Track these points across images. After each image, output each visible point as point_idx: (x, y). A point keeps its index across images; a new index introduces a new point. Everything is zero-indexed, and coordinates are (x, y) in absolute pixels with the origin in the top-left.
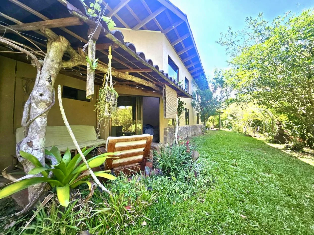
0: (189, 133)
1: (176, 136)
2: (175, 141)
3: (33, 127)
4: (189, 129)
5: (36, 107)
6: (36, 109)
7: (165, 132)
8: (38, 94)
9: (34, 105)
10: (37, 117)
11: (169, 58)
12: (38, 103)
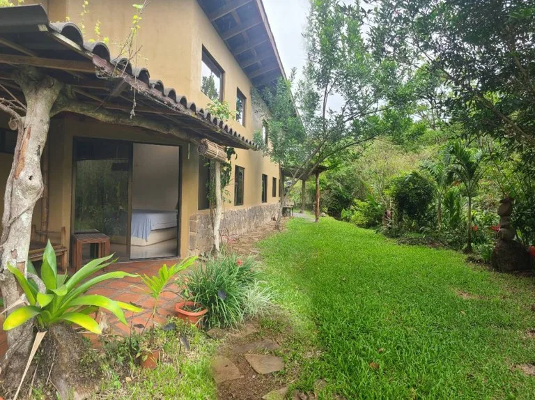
0: (243, 225)
1: (216, 233)
2: (215, 245)
3: (18, 227)
4: (244, 216)
5: (21, 197)
6: (22, 200)
7: (191, 223)
8: (27, 178)
9: (18, 193)
10: (23, 213)
11: (204, 50)
12: (27, 191)
